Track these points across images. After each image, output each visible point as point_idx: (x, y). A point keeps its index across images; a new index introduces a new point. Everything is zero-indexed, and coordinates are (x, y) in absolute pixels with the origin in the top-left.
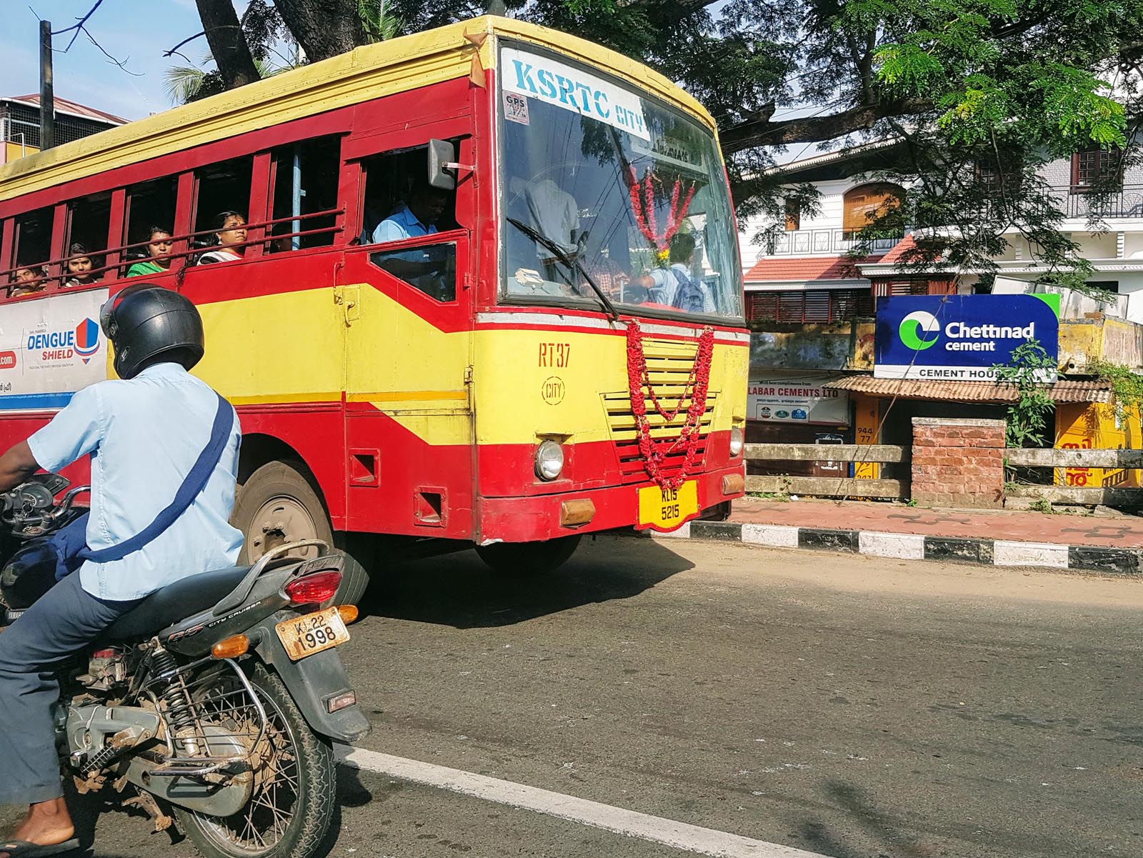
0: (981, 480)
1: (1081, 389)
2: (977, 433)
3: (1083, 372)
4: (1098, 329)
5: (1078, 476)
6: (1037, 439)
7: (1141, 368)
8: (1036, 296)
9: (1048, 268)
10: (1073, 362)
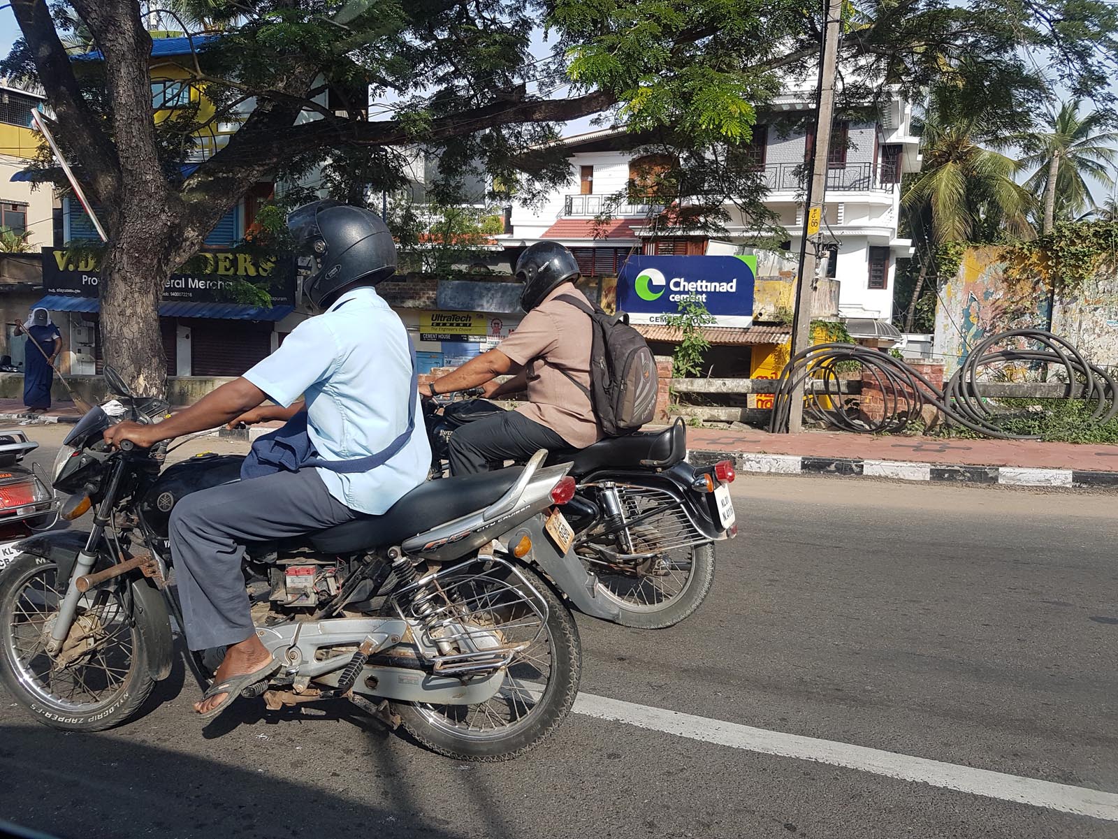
1: (769, 333)
3: (772, 319)
4: (787, 285)
5: (768, 401)
6: (696, 371)
7: (837, 316)
8: (740, 257)
9: (756, 233)
10: (763, 311)
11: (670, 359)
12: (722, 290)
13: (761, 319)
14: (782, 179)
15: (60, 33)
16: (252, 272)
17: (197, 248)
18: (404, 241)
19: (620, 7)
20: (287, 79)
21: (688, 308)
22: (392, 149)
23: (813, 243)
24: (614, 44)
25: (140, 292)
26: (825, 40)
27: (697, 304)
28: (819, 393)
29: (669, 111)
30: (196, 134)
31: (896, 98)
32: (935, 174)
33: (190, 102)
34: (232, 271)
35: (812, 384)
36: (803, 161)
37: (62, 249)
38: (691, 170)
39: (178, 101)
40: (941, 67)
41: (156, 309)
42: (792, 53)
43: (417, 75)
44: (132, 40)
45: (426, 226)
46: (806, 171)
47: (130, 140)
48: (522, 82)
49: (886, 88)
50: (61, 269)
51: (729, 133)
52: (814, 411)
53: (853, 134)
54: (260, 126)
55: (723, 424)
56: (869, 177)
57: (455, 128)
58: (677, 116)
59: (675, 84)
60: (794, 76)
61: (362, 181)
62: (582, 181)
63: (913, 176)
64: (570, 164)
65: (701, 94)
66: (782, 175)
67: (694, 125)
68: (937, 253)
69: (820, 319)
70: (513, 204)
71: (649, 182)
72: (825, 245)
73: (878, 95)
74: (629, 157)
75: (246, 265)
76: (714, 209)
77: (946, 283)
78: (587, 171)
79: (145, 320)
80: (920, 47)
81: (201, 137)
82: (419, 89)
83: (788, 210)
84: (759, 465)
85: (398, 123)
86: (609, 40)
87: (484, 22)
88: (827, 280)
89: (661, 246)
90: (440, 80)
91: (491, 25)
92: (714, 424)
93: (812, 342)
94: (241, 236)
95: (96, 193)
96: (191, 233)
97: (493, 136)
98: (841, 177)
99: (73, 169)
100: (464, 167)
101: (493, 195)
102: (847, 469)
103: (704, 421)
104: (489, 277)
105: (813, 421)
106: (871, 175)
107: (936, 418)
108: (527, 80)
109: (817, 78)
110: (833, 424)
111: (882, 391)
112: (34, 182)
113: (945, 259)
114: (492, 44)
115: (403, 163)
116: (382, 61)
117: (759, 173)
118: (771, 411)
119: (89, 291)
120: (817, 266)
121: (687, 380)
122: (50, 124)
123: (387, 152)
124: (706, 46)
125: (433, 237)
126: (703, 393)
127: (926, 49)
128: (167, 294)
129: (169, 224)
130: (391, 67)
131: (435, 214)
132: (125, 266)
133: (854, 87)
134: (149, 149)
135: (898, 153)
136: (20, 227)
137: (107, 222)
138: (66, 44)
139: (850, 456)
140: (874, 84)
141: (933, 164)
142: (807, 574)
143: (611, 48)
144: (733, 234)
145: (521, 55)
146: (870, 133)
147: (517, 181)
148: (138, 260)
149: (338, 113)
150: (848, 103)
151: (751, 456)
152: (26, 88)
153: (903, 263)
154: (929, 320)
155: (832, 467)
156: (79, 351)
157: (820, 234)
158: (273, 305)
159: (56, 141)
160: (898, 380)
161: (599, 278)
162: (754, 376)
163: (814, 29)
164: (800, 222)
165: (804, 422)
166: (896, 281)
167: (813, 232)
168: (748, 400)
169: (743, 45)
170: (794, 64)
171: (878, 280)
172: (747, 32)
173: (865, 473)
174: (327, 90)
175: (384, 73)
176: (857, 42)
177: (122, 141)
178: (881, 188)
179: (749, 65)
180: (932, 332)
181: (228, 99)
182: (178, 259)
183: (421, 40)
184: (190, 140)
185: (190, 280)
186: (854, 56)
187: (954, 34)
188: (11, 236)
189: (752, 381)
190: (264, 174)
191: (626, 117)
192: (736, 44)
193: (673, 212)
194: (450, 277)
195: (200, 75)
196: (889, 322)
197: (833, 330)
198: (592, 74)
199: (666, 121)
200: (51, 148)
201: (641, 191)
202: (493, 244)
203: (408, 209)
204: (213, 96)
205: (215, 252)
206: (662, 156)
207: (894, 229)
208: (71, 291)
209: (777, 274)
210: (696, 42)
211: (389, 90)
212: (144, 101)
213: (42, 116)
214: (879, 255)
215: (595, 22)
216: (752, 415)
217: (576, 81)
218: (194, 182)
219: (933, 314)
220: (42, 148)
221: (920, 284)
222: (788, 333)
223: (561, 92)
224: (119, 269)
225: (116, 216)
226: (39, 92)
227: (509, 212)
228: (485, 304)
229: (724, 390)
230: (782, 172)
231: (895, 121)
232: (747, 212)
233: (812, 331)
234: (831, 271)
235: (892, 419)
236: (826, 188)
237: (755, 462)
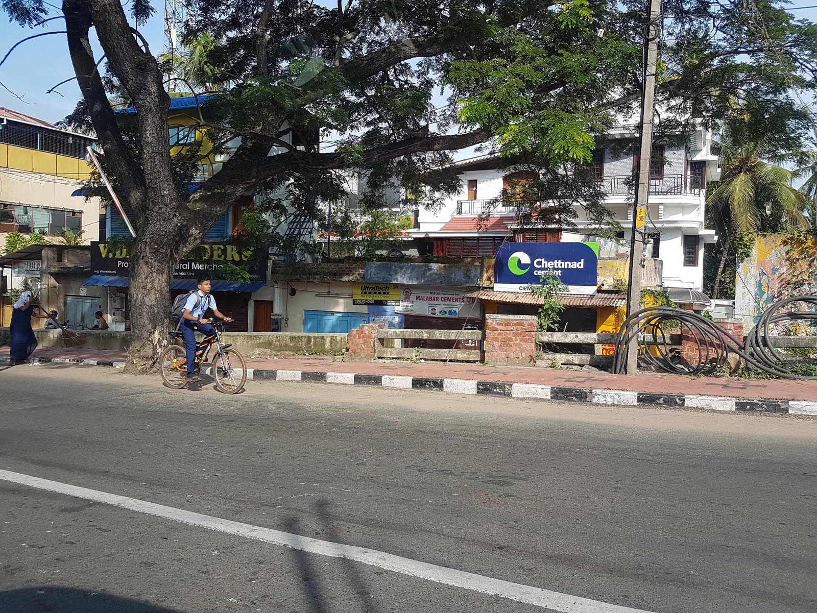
0: (522, 350)
1: (609, 299)
2: (520, 324)
3: (611, 288)
4: (622, 263)
5: (610, 350)
6: (555, 327)
7: (661, 286)
8: (584, 243)
9: (597, 226)
10: (605, 283)
11: (535, 318)
12: (573, 267)
13: (603, 288)
14: (616, 187)
15: (109, 95)
16: (237, 258)
17: (198, 241)
18: (343, 235)
19: (495, 69)
20: (263, 124)
21: (547, 280)
22: (335, 172)
23: (640, 233)
24: (491, 96)
25: (157, 273)
26: (645, 88)
27: (554, 278)
28: (649, 344)
29: (530, 141)
30: (199, 163)
31: (699, 128)
32: (730, 182)
33: (195, 141)
34: (222, 258)
35: (644, 337)
36: (631, 174)
37: (105, 243)
38: (548, 182)
39: (187, 140)
40: (732, 105)
41: (169, 284)
42: (621, 98)
43: (352, 121)
44: (157, 99)
45: (358, 224)
46: (633, 182)
47: (154, 167)
48: (426, 123)
49: (691, 121)
50: (103, 256)
51: (575, 156)
52: (646, 357)
53: (668, 154)
54: (244, 156)
55: (577, 366)
56: (681, 185)
57: (379, 157)
58: (537, 144)
59: (535, 123)
60: (623, 114)
61: (314, 194)
62: (469, 190)
63: (714, 184)
64: (460, 180)
65: (554, 129)
66: (616, 184)
67: (549, 151)
68: (735, 240)
69: (648, 288)
70: (419, 208)
71: (517, 191)
72: (649, 234)
73: (686, 126)
74: (503, 174)
75: (233, 253)
76: (565, 209)
77: (742, 261)
78: (473, 184)
79: (160, 292)
80: (715, 91)
81: (202, 165)
82: (354, 130)
83: (621, 209)
84: (605, 399)
85: (339, 154)
86: (487, 93)
87: (400, 83)
88: (652, 259)
89: (527, 236)
90: (368, 124)
91: (404, 85)
92: (570, 366)
93: (642, 305)
94: (230, 233)
95: (129, 204)
96: (194, 231)
97: (405, 161)
98: (661, 185)
99: (114, 188)
100: (385, 183)
101: (406, 202)
102: (672, 402)
103: (562, 364)
104: (402, 259)
105: (645, 365)
106: (683, 183)
107: (739, 363)
108: (430, 122)
109: (639, 115)
110: (661, 367)
111: (696, 342)
112: (87, 197)
113: (741, 244)
114: (406, 99)
115: (343, 181)
116: (328, 112)
117: (599, 183)
118: (613, 357)
119: (122, 272)
120: (644, 250)
121: (548, 333)
122: (99, 157)
123: (332, 174)
124: (558, 95)
125: (363, 231)
126: (560, 343)
127: (720, 93)
128: (177, 274)
129: (179, 224)
130: (334, 116)
131: (365, 216)
132: (148, 254)
133: (667, 121)
134: (167, 173)
135: (702, 167)
136: (77, 228)
137: (136, 223)
138: (112, 103)
139: (675, 392)
140: (682, 119)
141: (729, 175)
142: (643, 483)
143: (489, 99)
144: (580, 227)
145: (426, 105)
146: (682, 152)
147: (423, 192)
148: (157, 250)
149: (298, 148)
150: (663, 133)
151: (599, 392)
152: (85, 133)
153: (709, 247)
154: (731, 290)
155: (661, 401)
156: (114, 314)
157: (645, 227)
158: (251, 281)
159: (103, 168)
160: (709, 334)
161: (482, 259)
162: (599, 331)
163: (636, 80)
164: (631, 218)
165: (639, 366)
166: (704, 260)
167: (640, 225)
168: (596, 348)
169: (585, 93)
170: (622, 106)
171: (691, 260)
172: (587, 84)
173: (686, 405)
174: (291, 132)
175: (330, 120)
176: (668, 89)
177: (147, 167)
178: (691, 193)
179: (590, 107)
180: (734, 298)
181: (221, 138)
182: (185, 249)
183: (356, 96)
184: (195, 167)
185: (193, 264)
186: (667, 99)
187: (741, 82)
188: (70, 234)
189: (598, 335)
190: (247, 190)
191: (499, 146)
192: (580, 93)
193: (536, 212)
194: (375, 259)
195: (202, 122)
196: (701, 290)
197: (658, 297)
198: (475, 117)
199: (529, 148)
200: (99, 173)
201: (511, 197)
202: (405, 236)
203: (346, 213)
204: (211, 136)
205: (211, 244)
206: (527, 172)
207: (701, 222)
208: (110, 272)
209: (614, 255)
210: (551, 92)
211: (334, 131)
212: (163, 140)
213: (94, 151)
214: (691, 242)
215: (477, 81)
216: (598, 360)
217: (464, 122)
218: (197, 196)
219: (734, 285)
220: (93, 173)
221: (723, 262)
222: (624, 299)
223: (453, 130)
224: (143, 257)
225: (142, 220)
226: (93, 135)
227: (416, 213)
228: (399, 278)
229: (577, 341)
230: (616, 182)
231: (699, 144)
232: (590, 211)
233: (643, 297)
234: (656, 253)
235: (705, 365)
236: (649, 193)
237: (601, 396)
